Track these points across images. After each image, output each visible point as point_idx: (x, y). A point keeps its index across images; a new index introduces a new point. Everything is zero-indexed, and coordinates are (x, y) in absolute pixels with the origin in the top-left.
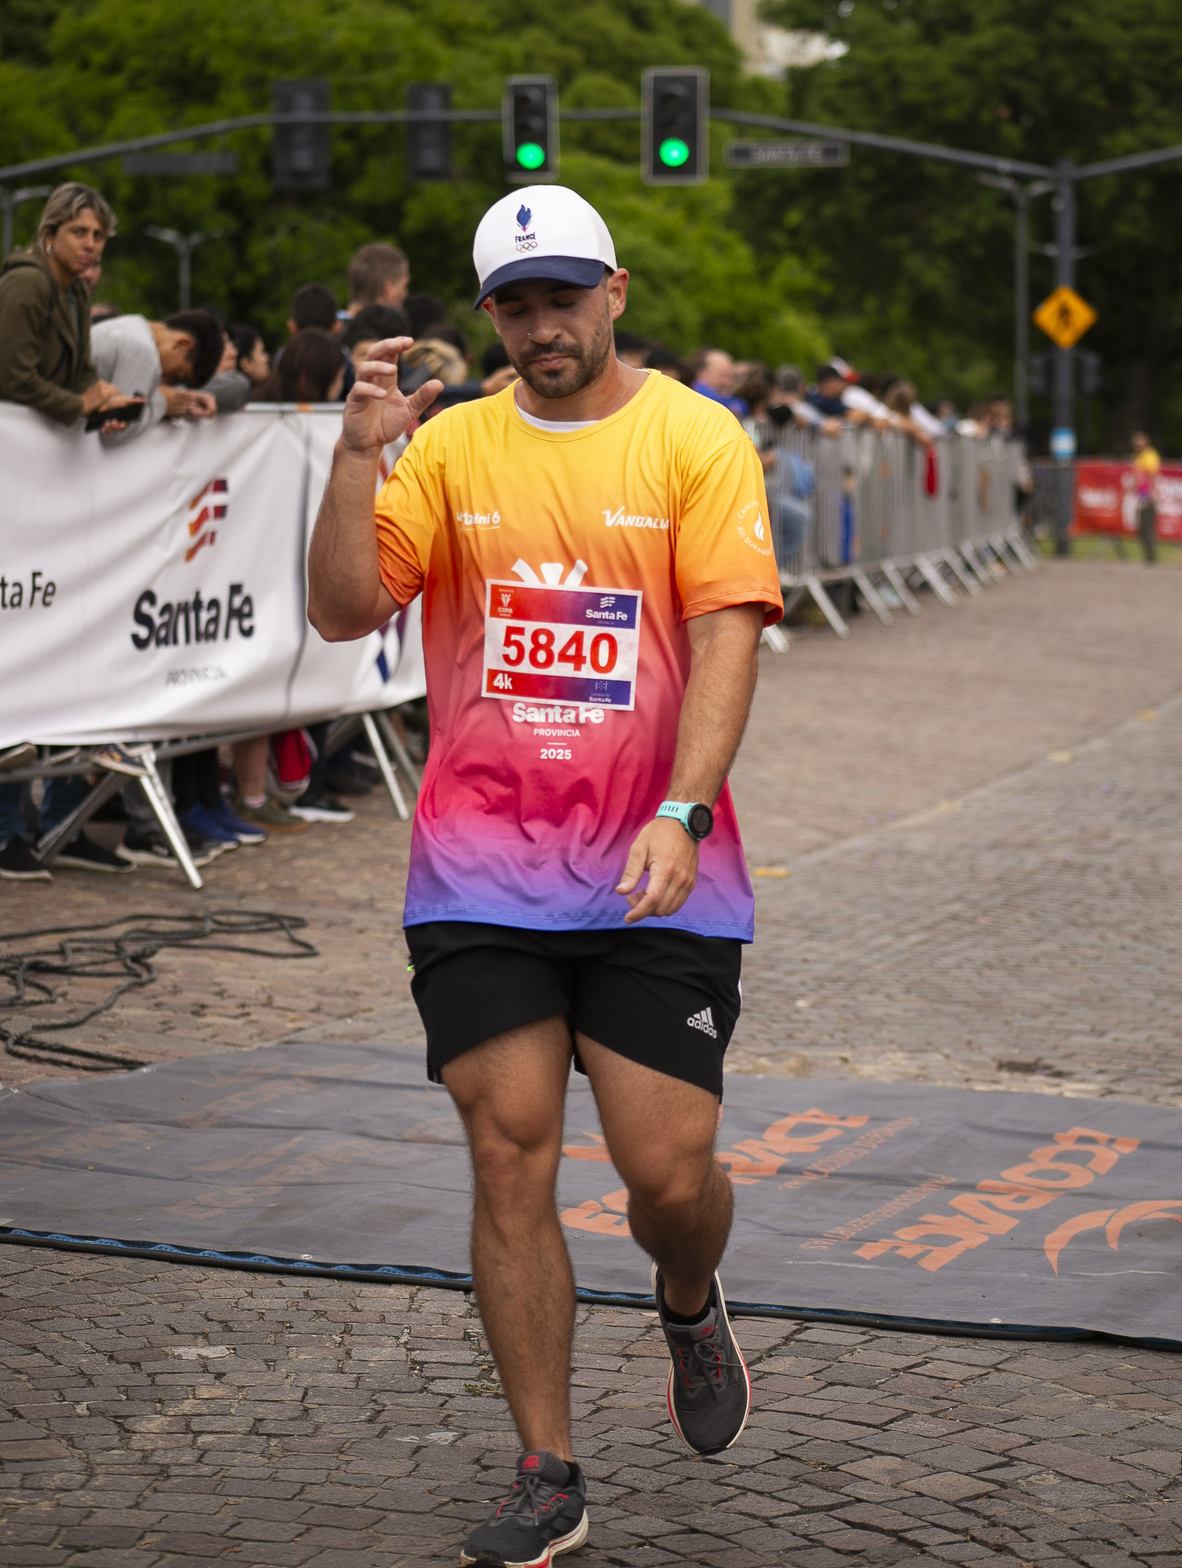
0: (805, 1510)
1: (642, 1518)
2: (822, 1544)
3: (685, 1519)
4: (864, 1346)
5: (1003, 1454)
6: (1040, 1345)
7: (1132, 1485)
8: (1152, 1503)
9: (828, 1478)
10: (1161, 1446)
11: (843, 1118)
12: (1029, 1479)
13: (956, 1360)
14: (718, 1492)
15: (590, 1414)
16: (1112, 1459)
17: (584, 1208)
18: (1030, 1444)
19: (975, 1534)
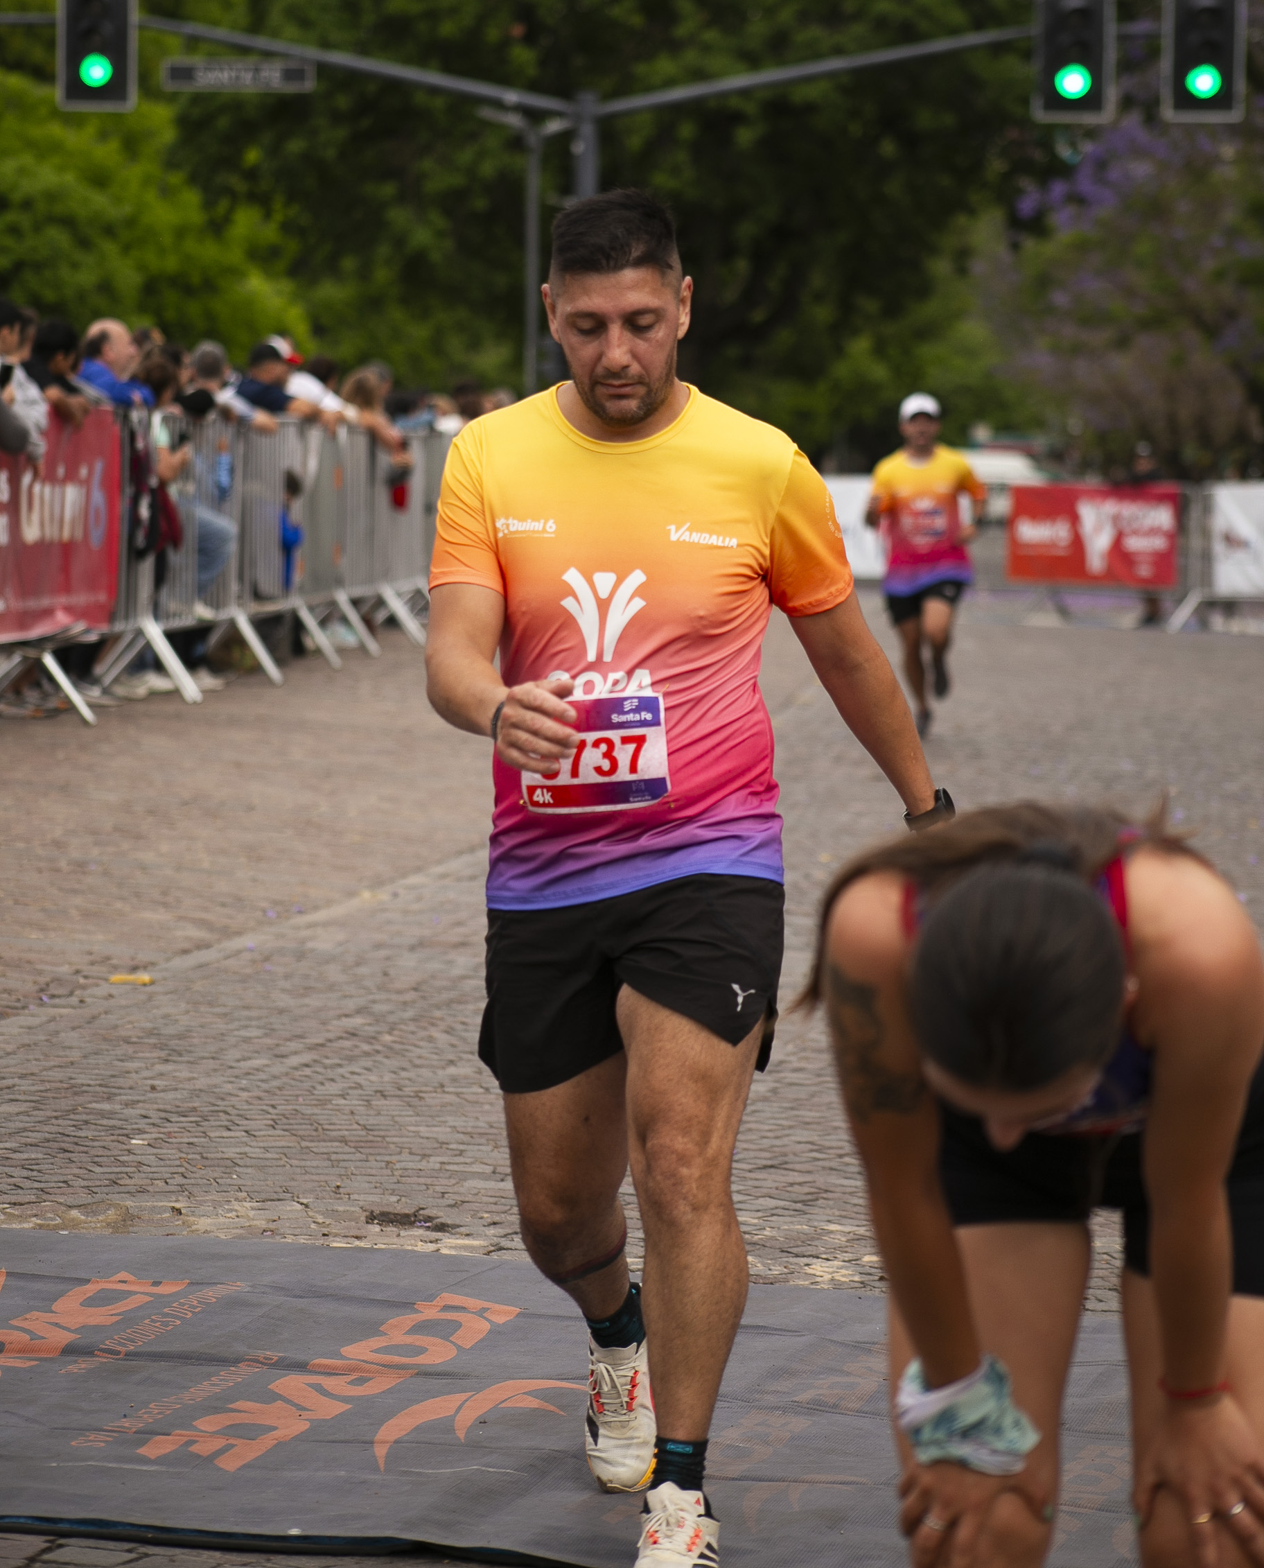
6: (347, 1560)
11: (155, 1283)
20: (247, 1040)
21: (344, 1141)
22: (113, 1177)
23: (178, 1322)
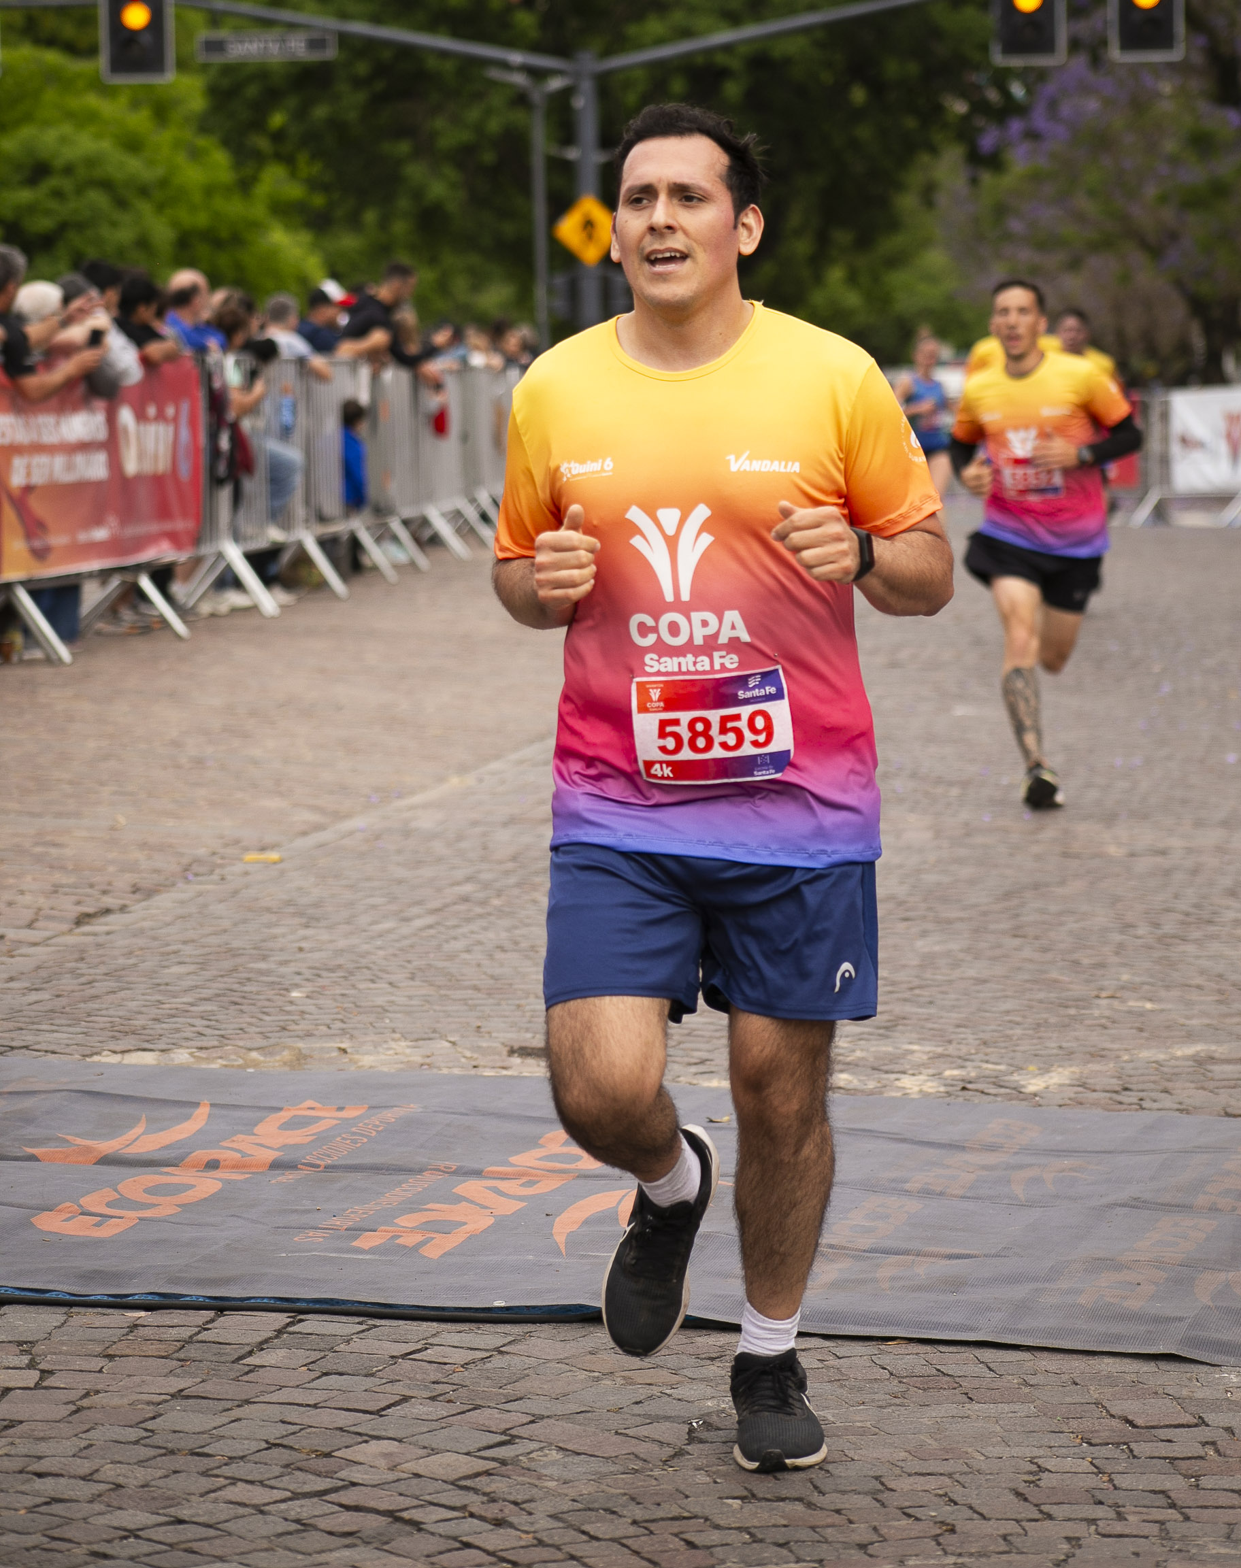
0: (296, 1496)
1: (126, 1512)
2: (315, 1528)
3: (172, 1511)
4: (361, 1335)
5: (504, 1433)
6: (545, 1326)
7: (636, 1456)
8: (656, 1473)
9: (322, 1464)
10: (667, 1418)
11: (341, 1109)
12: (531, 1456)
13: (458, 1345)
14: (206, 1483)
15: (70, 1415)
16: (617, 1433)
17: (60, 1211)
18: (532, 1422)
19: (473, 1510)
20: (374, 907)
21: (476, 988)
22: (282, 1024)
23: (365, 1140)
